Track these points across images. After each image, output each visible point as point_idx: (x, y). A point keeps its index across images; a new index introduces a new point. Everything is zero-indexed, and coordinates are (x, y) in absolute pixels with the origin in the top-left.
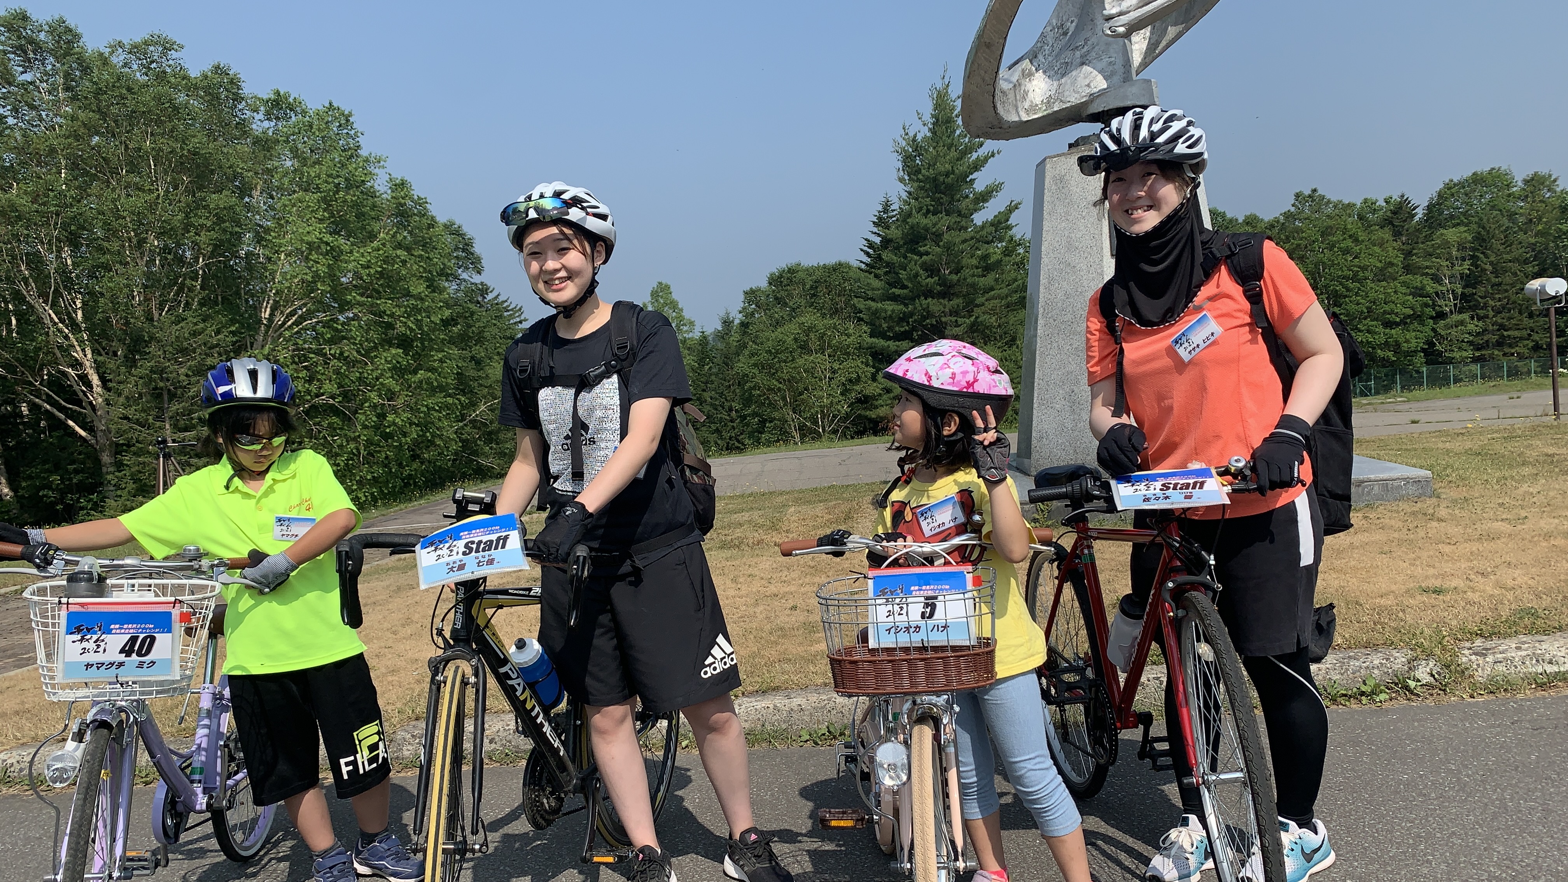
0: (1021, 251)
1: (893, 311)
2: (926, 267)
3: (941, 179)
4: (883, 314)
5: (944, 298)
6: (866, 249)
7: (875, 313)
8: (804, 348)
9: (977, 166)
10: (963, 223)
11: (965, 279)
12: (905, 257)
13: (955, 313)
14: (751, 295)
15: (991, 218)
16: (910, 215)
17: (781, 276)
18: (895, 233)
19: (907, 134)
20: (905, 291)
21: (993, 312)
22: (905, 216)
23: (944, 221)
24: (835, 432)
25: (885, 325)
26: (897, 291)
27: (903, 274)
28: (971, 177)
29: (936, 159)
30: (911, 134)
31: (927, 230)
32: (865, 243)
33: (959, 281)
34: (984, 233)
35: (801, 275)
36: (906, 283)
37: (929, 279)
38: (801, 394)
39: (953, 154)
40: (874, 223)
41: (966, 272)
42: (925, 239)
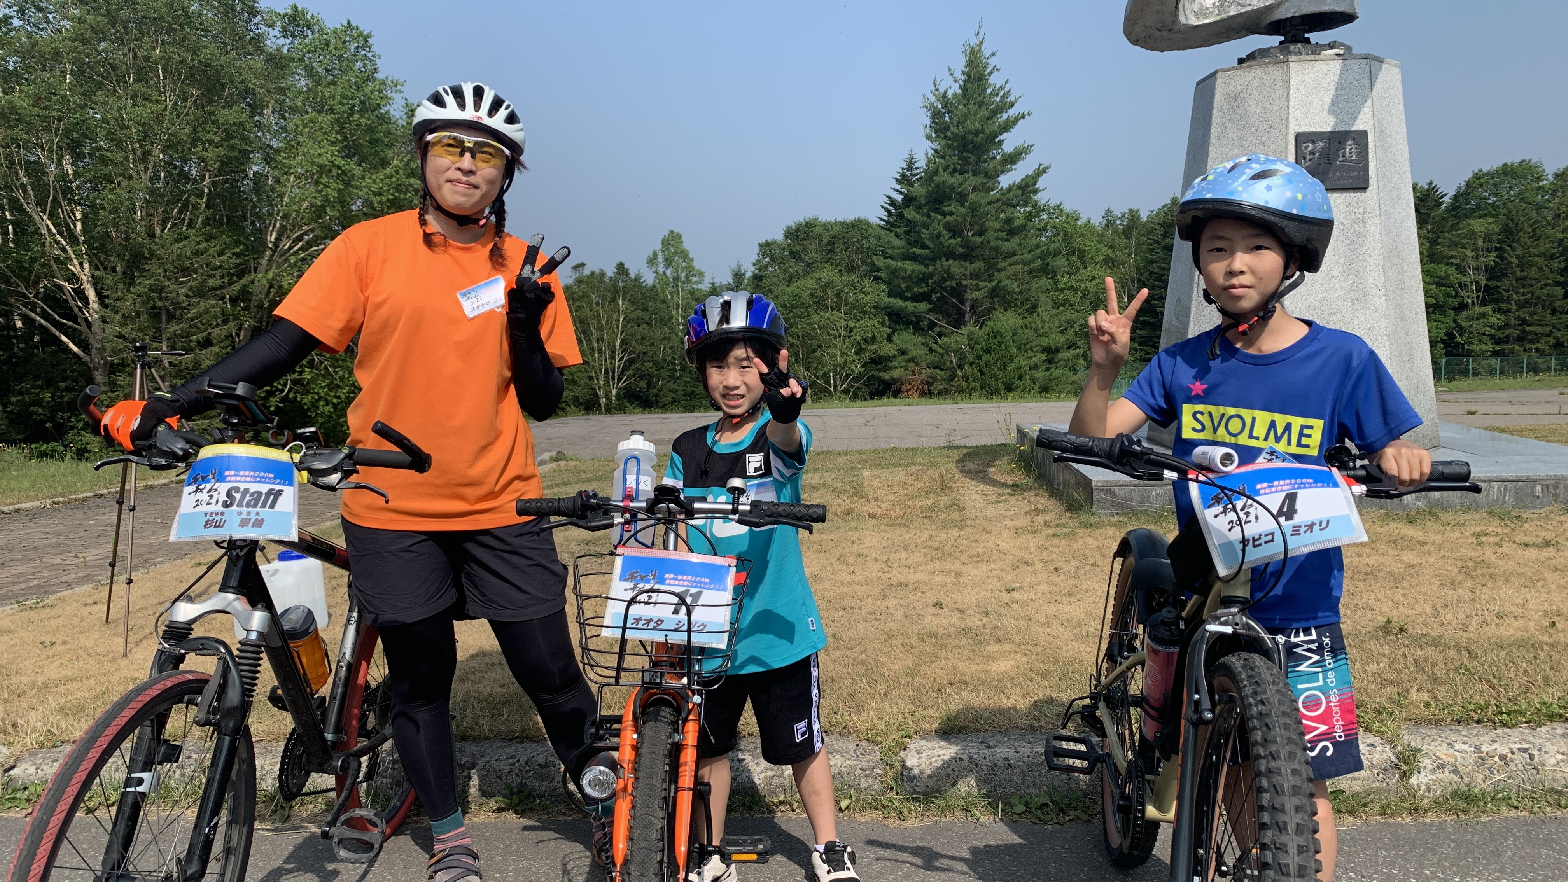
0: (1045, 217)
1: (913, 271)
2: (949, 227)
3: (970, 137)
4: (902, 274)
5: (965, 260)
6: (887, 206)
7: (894, 272)
8: (821, 304)
9: (1007, 127)
10: (990, 184)
11: (988, 242)
12: (929, 216)
13: (975, 276)
14: (766, 248)
15: (1018, 181)
16: (936, 173)
17: (798, 230)
18: (919, 190)
19: (937, 90)
20: (927, 251)
21: (1015, 276)
22: (931, 174)
23: (971, 181)
24: (846, 392)
25: (903, 285)
26: (918, 251)
27: (925, 234)
28: (1000, 138)
29: (966, 116)
30: (942, 90)
31: (952, 188)
32: (887, 200)
33: (982, 243)
34: (1011, 195)
35: (818, 230)
36: (928, 243)
37: (952, 240)
38: (814, 351)
39: (984, 113)
40: (897, 180)
41: (991, 235)
42: (950, 198)
